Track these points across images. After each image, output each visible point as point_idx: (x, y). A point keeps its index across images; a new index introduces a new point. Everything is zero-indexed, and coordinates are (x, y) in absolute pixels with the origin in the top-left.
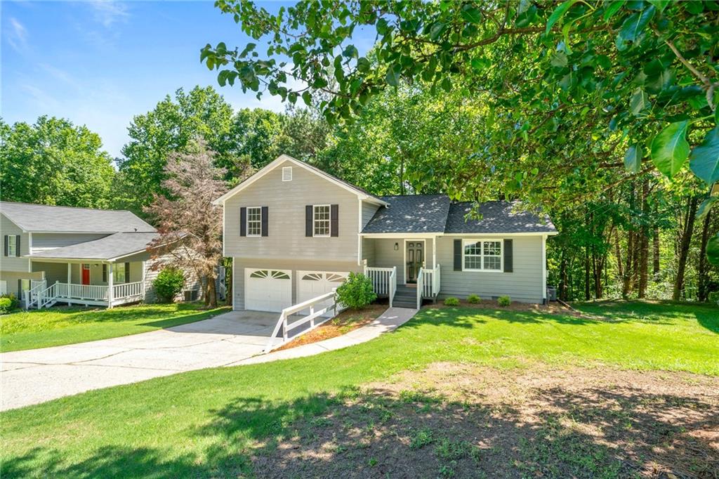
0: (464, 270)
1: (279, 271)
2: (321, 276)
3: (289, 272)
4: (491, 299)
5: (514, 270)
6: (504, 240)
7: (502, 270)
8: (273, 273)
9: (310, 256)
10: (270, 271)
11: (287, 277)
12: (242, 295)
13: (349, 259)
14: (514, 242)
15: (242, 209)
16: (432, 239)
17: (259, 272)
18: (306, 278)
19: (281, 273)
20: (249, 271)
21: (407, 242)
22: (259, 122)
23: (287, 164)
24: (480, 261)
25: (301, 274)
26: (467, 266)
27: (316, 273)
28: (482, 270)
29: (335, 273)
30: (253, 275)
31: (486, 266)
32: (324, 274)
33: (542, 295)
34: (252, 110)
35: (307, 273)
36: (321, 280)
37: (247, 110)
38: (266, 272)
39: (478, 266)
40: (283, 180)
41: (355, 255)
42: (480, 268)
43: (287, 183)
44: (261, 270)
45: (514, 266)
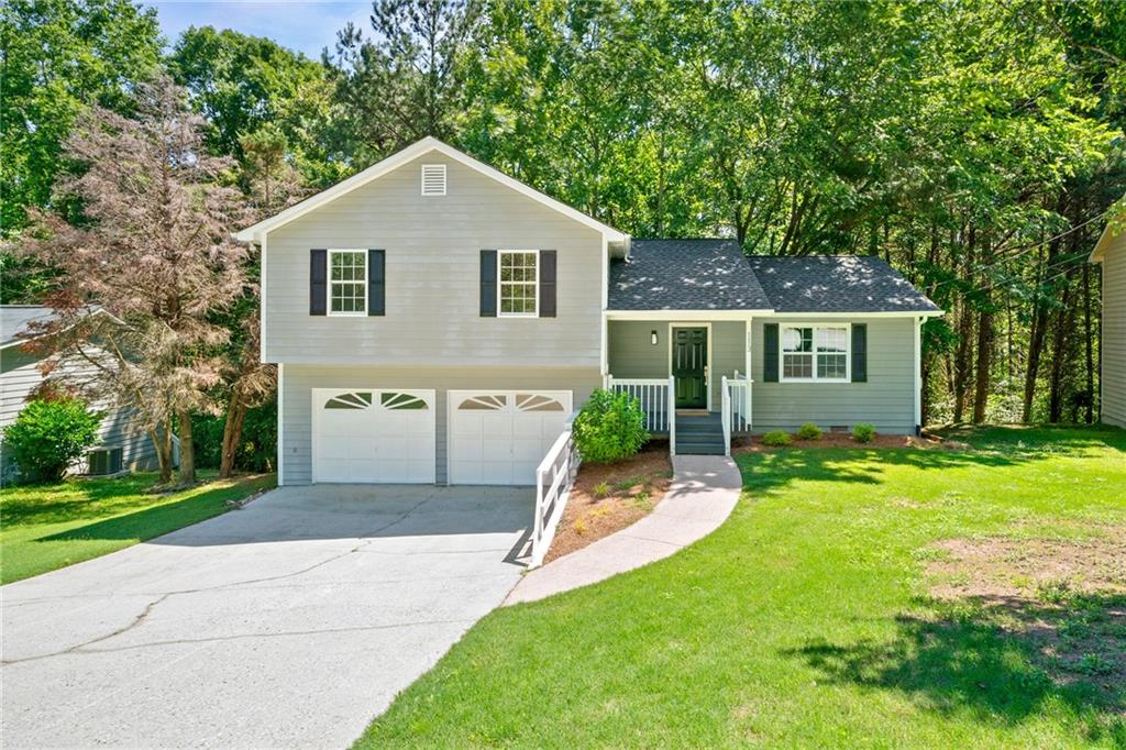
0: (782, 379)
1: (400, 392)
2: (503, 399)
3: (428, 395)
4: (829, 430)
5: (869, 378)
6: (853, 325)
7: (848, 379)
8: (385, 397)
9: (490, 358)
10: (376, 394)
11: (421, 405)
12: (304, 451)
13: (583, 362)
14: (868, 329)
15: (313, 253)
16: (744, 322)
17: (348, 397)
18: (467, 405)
19: (404, 397)
20: (321, 395)
21: (674, 329)
22: (242, 59)
23: (434, 157)
24: (811, 362)
25: (456, 397)
26: (787, 374)
27: (492, 393)
28: (815, 379)
29: (535, 393)
30: (331, 405)
31: (821, 374)
32: (511, 395)
33: (913, 420)
34: (218, 30)
35: (471, 395)
36: (503, 408)
37: (211, 30)
38: (368, 397)
39: (808, 374)
40: (423, 194)
41: (594, 353)
42: (810, 376)
43: (431, 201)
44: (353, 392)
45: (870, 371)
